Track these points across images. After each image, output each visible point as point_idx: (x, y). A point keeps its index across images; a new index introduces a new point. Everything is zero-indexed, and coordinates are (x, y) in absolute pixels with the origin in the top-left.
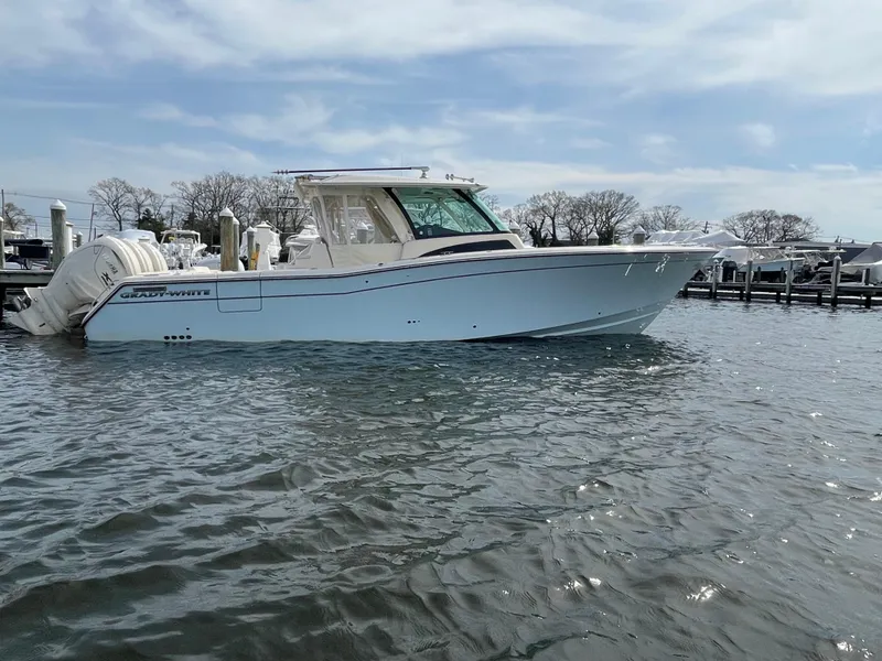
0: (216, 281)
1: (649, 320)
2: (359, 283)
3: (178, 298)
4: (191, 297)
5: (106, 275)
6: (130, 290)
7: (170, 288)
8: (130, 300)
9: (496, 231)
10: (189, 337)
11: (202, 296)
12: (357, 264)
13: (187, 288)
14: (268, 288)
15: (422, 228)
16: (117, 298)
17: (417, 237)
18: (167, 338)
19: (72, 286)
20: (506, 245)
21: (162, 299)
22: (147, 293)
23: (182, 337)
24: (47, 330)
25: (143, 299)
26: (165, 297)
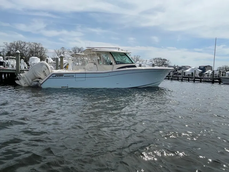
0: (76, 73)
1: (159, 84)
2: (107, 75)
3: (66, 77)
4: (69, 77)
5: (44, 71)
6: (54, 75)
7: (64, 75)
8: (54, 78)
9: (133, 63)
10: (68, 87)
11: (72, 77)
12: (104, 70)
13: (68, 75)
14: (87, 75)
15: (118, 62)
16: (51, 77)
17: (117, 64)
18: (62, 87)
19: (35, 74)
20: (135, 66)
21: (62, 77)
22: (59, 76)
23: (66, 87)
24: (26, 85)
25: (58, 77)
26: (63, 77)
